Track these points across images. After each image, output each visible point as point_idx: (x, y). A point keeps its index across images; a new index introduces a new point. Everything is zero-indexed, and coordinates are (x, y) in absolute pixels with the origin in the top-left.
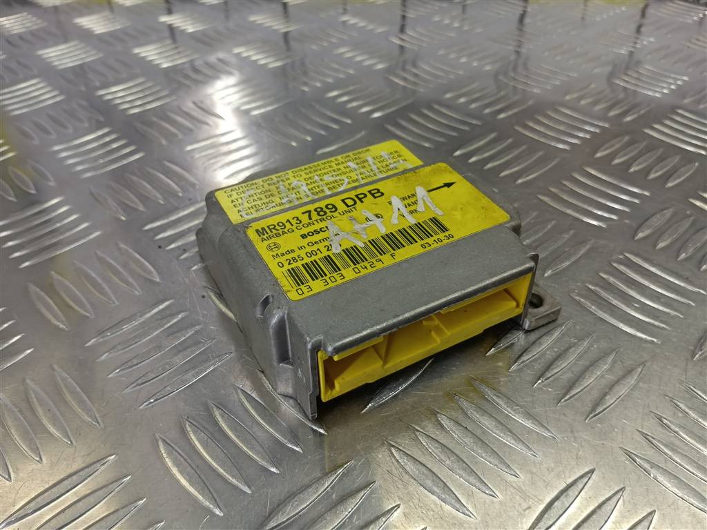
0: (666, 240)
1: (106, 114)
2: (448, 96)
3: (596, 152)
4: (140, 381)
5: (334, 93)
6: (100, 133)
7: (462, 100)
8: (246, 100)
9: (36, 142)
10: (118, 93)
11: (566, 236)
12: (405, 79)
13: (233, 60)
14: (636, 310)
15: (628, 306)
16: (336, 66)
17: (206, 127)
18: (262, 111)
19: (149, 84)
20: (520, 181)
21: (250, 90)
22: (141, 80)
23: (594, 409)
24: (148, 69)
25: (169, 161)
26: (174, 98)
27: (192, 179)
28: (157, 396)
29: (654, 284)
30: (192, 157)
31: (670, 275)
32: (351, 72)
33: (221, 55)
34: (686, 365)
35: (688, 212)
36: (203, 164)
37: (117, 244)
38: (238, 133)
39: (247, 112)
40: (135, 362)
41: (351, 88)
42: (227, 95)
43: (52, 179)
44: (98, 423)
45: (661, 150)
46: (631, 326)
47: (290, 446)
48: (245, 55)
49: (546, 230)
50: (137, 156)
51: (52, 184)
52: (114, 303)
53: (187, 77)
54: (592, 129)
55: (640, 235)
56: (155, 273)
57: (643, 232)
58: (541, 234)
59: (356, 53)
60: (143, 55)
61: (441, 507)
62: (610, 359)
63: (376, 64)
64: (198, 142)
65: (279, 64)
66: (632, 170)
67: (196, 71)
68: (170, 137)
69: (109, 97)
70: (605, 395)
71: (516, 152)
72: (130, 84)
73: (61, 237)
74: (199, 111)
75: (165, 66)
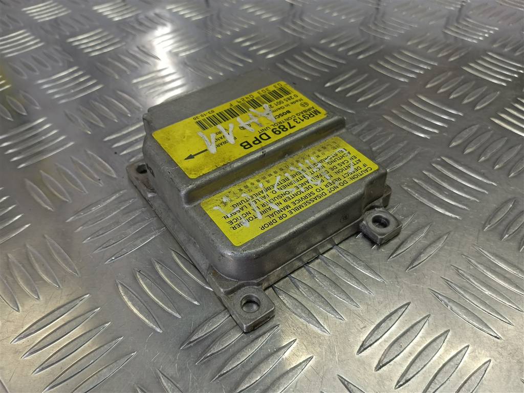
0: (471, 148)
1: (74, 56)
2: (323, 41)
3: (427, 84)
4: (104, 246)
5: (240, 40)
6: (71, 70)
7: (333, 45)
8: (175, 45)
9: (25, 77)
10: (84, 40)
11: (401, 145)
12: (294, 30)
13: (167, 15)
14: (447, 196)
15: (441, 194)
16: (241, 19)
17: (146, 65)
18: (188, 53)
19: (105, 34)
20: (371, 105)
21: (178, 38)
22: (99, 30)
23: (412, 263)
24: (105, 22)
25: (121, 91)
26: (124, 44)
27: (137, 104)
28: (116, 256)
29: (460, 178)
30: (137, 88)
31: (473, 173)
32: (253, 23)
33: (157, 11)
34: (478, 234)
35: (489, 128)
36: (145, 93)
37: (86, 151)
38: (171, 69)
39: (176, 54)
40: (101, 232)
41: (252, 36)
42: (163, 41)
43: (37, 104)
44: (77, 274)
45: (474, 83)
46: (442, 208)
47: (207, 288)
48: (175, 10)
49: (387, 140)
50: (98, 88)
51: (38, 108)
52: (85, 192)
53: (133, 28)
54: (425, 67)
55: (454, 144)
56: (113, 171)
57: (455, 141)
58: (383, 144)
60: (100, 11)
61: (306, 326)
62: (425, 230)
63: (271, 17)
64: (141, 76)
65: (200, 17)
66: (452, 97)
67: (141, 24)
68: (120, 72)
69: (77, 43)
70: (421, 253)
71: (370, 84)
72: (92, 33)
73: (46, 146)
74: (141, 53)
75: (117, 19)
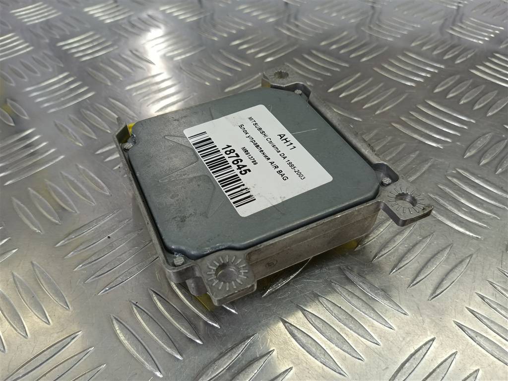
0: (487, 158)
1: (65, 59)
2: (323, 43)
3: (434, 88)
4: (98, 274)
5: (237, 42)
6: (61, 76)
7: (334, 47)
8: (170, 48)
9: (13, 85)
10: (76, 44)
11: (413, 156)
12: (289, 29)
13: (160, 16)
14: (465, 213)
15: (459, 211)
16: (237, 20)
17: (140, 70)
18: (183, 57)
19: (97, 37)
20: (378, 112)
21: (174, 40)
22: (91, 33)
23: (434, 292)
24: (96, 25)
25: (113, 99)
26: (116, 47)
27: (131, 113)
28: (109, 286)
29: (478, 193)
30: (131, 95)
31: (490, 186)
32: (250, 24)
33: (150, 12)
34: (502, 256)
35: (504, 136)
36: (139, 101)
37: (76, 165)
38: (165, 75)
39: (171, 58)
40: (94, 258)
41: (250, 38)
42: (157, 45)
43: (26, 114)
44: (68, 306)
45: (483, 86)
46: (462, 227)
47: (211, 323)
48: (168, 12)
49: (398, 151)
50: (89, 95)
51: (26, 118)
52: (76, 212)
53: (126, 30)
54: (432, 70)
55: (468, 154)
56: (106, 188)
57: (470, 152)
58: (394, 155)
59: (253, 9)
60: (91, 13)
61: (322, 368)
62: (445, 254)
63: (268, 18)
64: (135, 82)
65: (195, 18)
66: (462, 102)
67: (133, 26)
68: (113, 79)
69: (67, 47)
70: (442, 280)
71: (376, 89)
72: (83, 37)
73: (35, 160)
74: (134, 57)
75: (108, 21)
